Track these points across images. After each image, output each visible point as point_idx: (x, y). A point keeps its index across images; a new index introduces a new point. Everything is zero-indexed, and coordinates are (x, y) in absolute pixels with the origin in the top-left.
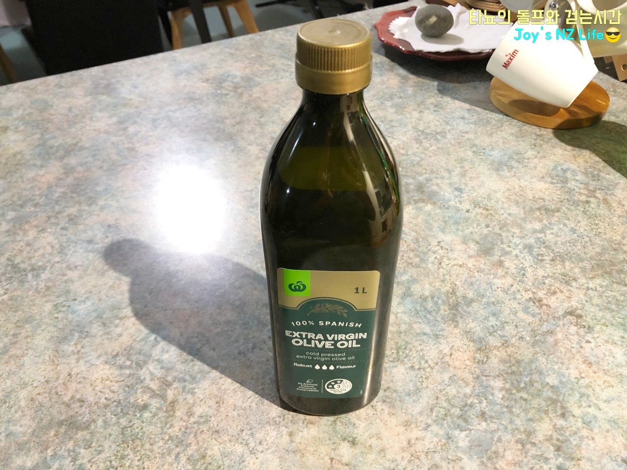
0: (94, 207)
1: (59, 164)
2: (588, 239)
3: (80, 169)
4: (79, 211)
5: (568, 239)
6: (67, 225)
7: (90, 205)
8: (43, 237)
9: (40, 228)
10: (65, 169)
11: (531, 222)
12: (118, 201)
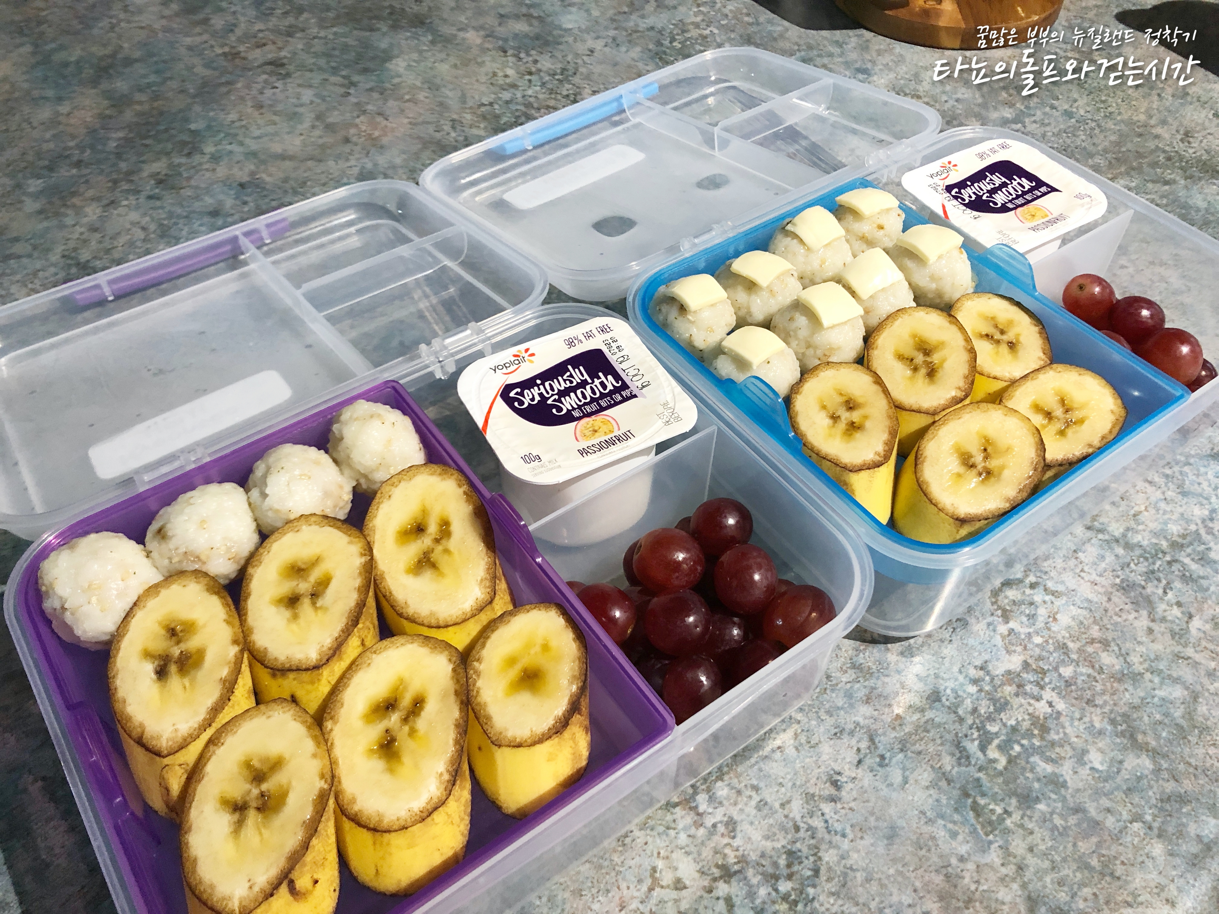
0: (197, 159)
1: (93, 91)
2: (1093, 124)
3: (139, 97)
4: (171, 166)
5: (1062, 126)
6: (157, 191)
7: (189, 155)
8: (119, 215)
9: (105, 202)
10: (108, 98)
11: (995, 108)
12: (241, 144)
